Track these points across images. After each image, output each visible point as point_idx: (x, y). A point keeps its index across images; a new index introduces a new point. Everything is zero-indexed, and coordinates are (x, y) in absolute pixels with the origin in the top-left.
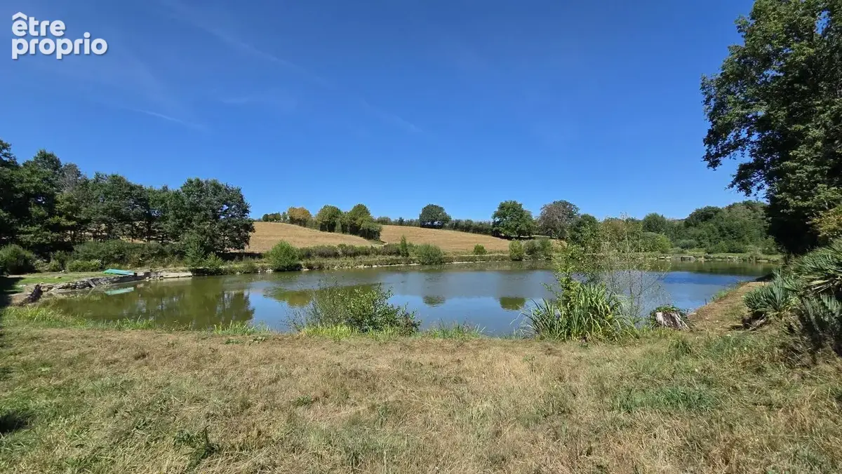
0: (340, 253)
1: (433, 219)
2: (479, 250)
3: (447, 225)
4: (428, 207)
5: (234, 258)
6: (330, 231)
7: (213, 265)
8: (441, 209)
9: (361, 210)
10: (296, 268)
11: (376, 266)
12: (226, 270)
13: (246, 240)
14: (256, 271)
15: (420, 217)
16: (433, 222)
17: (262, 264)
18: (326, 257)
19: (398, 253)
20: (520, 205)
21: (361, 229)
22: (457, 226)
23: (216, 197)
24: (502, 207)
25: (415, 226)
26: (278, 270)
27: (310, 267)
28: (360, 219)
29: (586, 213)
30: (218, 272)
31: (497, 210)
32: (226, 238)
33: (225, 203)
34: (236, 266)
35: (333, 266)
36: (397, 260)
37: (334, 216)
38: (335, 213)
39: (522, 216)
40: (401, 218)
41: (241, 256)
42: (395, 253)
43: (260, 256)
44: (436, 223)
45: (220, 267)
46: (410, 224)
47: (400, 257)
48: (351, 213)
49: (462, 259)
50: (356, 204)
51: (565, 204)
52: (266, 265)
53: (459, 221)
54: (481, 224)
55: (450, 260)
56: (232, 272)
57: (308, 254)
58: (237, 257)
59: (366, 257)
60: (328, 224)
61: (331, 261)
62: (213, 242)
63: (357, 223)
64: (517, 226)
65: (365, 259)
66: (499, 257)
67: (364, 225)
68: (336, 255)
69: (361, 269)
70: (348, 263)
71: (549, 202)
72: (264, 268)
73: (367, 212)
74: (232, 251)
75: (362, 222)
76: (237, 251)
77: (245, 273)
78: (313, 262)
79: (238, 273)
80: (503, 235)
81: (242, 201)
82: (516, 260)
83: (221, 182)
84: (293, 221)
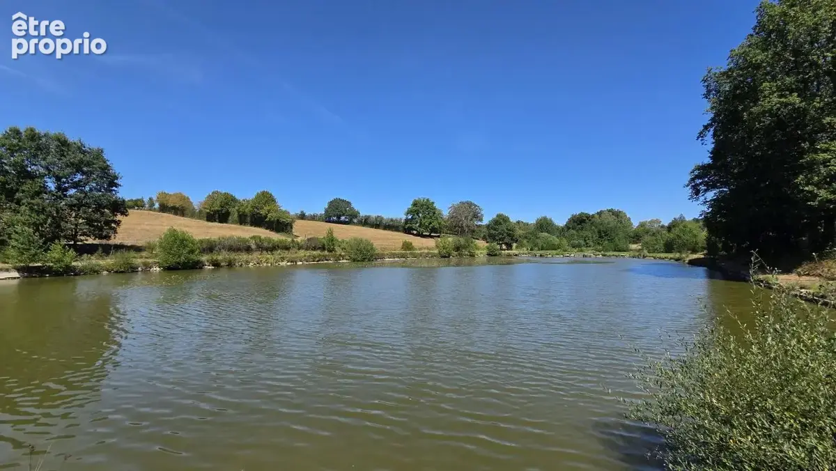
0: (253, 247)
1: (339, 213)
2: (407, 246)
3: (355, 221)
4: (335, 200)
5: (95, 251)
6: (221, 222)
7: (59, 261)
8: (349, 203)
9: (267, 198)
10: (196, 266)
11: (301, 263)
12: (85, 267)
13: (112, 226)
14: (133, 270)
15: (326, 211)
16: (339, 217)
17: (143, 260)
18: (234, 250)
19: (323, 248)
20: (433, 203)
21: (267, 219)
22: (366, 222)
23: (64, 160)
24: (415, 204)
25: (319, 220)
26: (169, 269)
27: (216, 264)
28: (267, 208)
29: (502, 213)
30: (68, 272)
31: (410, 207)
32: (81, 221)
33: (79, 170)
34: (102, 262)
35: (247, 262)
36: (325, 256)
37: (227, 204)
38: (229, 200)
39: (434, 213)
40: (302, 212)
41: (107, 250)
42: (319, 248)
43: (138, 249)
44: (343, 218)
45: (74, 264)
46: (313, 218)
47: (326, 253)
48: (253, 201)
49: (393, 255)
50: (259, 191)
51: (470, 204)
52: (150, 261)
53: (369, 217)
54: (392, 220)
55: (382, 257)
56: (95, 272)
57: (210, 248)
58: (100, 249)
59: (287, 252)
60: (219, 213)
61: (244, 256)
62: (59, 226)
63: (263, 212)
64: (430, 223)
65: (286, 254)
66: (428, 254)
67: (272, 216)
68: (248, 250)
69: (282, 266)
70: (267, 259)
71: (456, 202)
72: (147, 266)
73: (274, 200)
74: (90, 241)
75: (269, 211)
76: (97, 242)
77: (116, 272)
78: (220, 258)
79: (105, 273)
80: (415, 232)
81: (105, 169)
82: (445, 257)
83: (72, 138)
84: (164, 208)
